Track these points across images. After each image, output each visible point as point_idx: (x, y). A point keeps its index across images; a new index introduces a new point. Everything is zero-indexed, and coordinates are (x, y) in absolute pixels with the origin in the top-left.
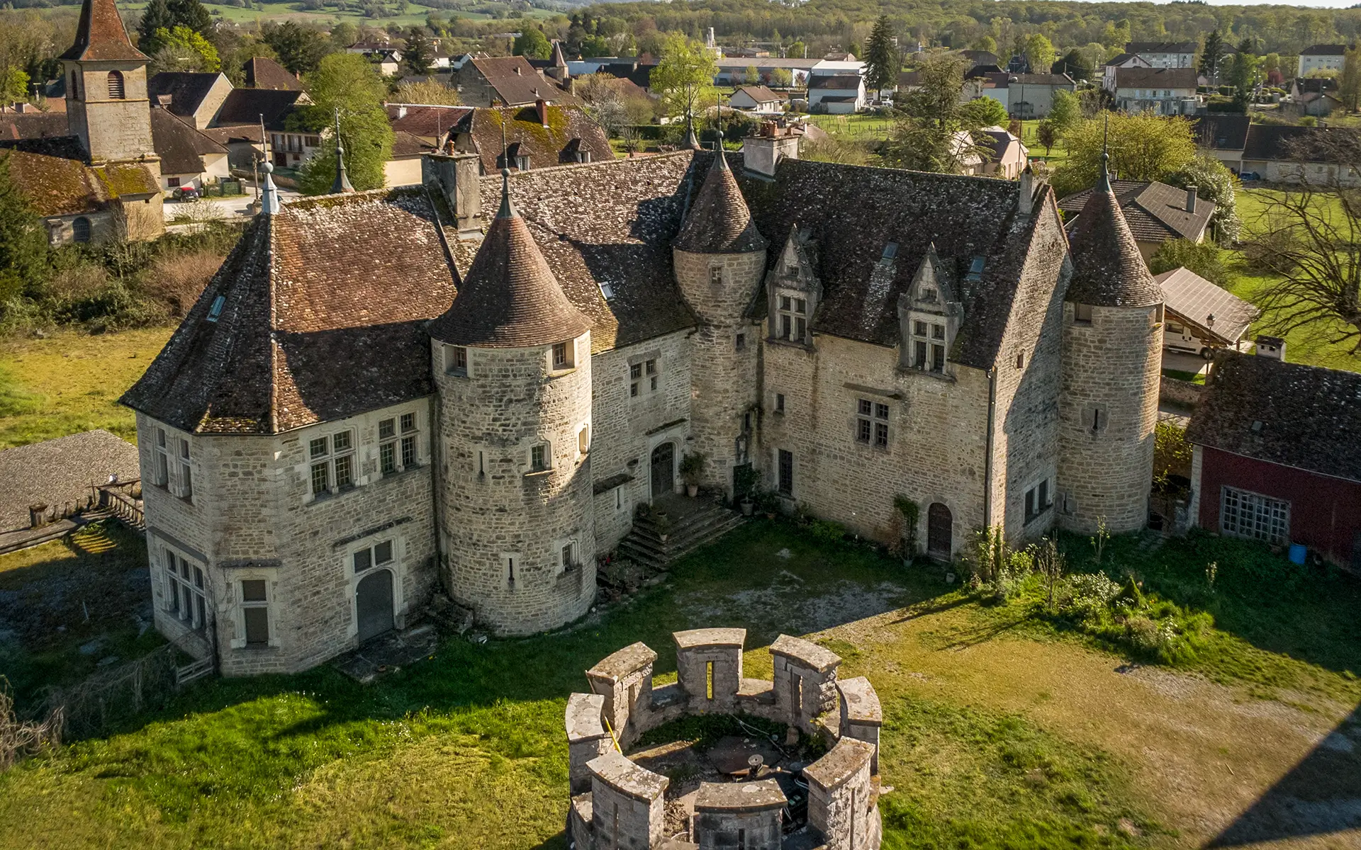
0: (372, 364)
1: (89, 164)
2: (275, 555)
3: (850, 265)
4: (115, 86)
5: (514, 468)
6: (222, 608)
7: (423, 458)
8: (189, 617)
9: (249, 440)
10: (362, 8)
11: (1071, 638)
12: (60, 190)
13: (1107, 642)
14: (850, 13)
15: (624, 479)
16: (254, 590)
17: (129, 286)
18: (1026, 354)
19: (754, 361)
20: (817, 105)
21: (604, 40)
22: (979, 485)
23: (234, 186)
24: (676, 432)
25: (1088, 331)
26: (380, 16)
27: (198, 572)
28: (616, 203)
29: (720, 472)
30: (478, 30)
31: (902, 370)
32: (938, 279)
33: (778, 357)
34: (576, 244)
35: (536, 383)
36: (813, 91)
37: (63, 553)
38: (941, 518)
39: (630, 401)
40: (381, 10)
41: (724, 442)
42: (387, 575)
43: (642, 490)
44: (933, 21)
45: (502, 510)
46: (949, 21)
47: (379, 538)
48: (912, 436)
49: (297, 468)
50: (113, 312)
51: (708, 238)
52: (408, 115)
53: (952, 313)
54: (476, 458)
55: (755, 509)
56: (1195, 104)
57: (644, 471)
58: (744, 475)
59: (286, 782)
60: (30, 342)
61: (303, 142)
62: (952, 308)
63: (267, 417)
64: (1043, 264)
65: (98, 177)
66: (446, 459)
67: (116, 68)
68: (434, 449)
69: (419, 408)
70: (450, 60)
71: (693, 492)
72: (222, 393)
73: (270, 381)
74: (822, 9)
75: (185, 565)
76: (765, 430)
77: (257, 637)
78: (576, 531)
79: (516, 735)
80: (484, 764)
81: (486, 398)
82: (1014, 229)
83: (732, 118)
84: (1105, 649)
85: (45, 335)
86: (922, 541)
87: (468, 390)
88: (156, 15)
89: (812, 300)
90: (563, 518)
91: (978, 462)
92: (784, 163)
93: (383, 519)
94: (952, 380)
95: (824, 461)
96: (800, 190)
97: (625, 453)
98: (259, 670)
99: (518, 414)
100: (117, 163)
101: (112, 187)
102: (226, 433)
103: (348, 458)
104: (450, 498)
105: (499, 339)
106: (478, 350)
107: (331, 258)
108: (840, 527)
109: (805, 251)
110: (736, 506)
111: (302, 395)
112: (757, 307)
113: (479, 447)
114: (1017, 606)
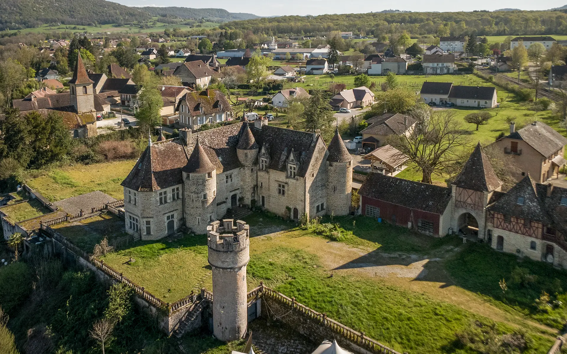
0: (170, 177)
1: (77, 114)
2: (152, 216)
3: (277, 152)
4: (84, 90)
5: (200, 199)
6: (142, 226)
7: (181, 197)
8: (134, 229)
9: (148, 193)
10: (139, 25)
11: (319, 236)
12: (70, 122)
13: (327, 237)
14: (334, 21)
15: (224, 202)
16: (148, 223)
17: (93, 151)
18: (315, 174)
19: (256, 175)
20: (309, 71)
21: (233, 42)
22: (303, 203)
23: (112, 115)
24: (237, 192)
25: (332, 168)
26: (146, 28)
27: (137, 220)
28: (223, 137)
29: (248, 201)
30: (184, 34)
31: (287, 177)
32: (294, 157)
33: (261, 174)
34: (214, 149)
35: (204, 181)
36: (308, 66)
37: (100, 219)
38: (296, 211)
39: (226, 184)
40: (146, 25)
41: (249, 194)
42: (173, 221)
43: (229, 205)
44: (368, 24)
45: (197, 208)
46: (376, 23)
47: (172, 213)
48: (289, 192)
49: (157, 198)
50: (90, 158)
51: (244, 146)
52: (165, 90)
53: (297, 164)
54: (192, 197)
55: (256, 210)
56: (453, 68)
57: (229, 200)
58: (253, 202)
59: (158, 257)
60: (70, 167)
61: (131, 97)
62: (297, 163)
63: (151, 188)
64: (319, 152)
65: (80, 117)
66: (185, 197)
67: (85, 85)
68: (183, 195)
69: (180, 186)
70: (175, 52)
71: (241, 206)
72: (142, 183)
73: (152, 181)
74: (322, 20)
75: (133, 218)
76: (258, 191)
77: (149, 233)
78: (212, 212)
79: (200, 251)
80: (194, 255)
81: (194, 184)
82: (312, 145)
83: (274, 83)
84: (326, 238)
85: (74, 165)
86: (292, 217)
87: (190, 183)
88: (74, 45)
89: (268, 161)
90: (210, 210)
91: (303, 198)
92: (264, 126)
93: (173, 209)
94: (297, 180)
95: (271, 198)
96: (267, 133)
97: (225, 195)
98: (149, 239)
99: (200, 187)
100: (85, 113)
101: (84, 120)
102: (144, 191)
103: (166, 196)
104: (186, 205)
105: (196, 172)
106: (192, 174)
107: (162, 155)
108: (274, 214)
109: (267, 149)
110: (251, 209)
111: (157, 183)
112: (256, 162)
113: (193, 194)
114: (310, 230)
